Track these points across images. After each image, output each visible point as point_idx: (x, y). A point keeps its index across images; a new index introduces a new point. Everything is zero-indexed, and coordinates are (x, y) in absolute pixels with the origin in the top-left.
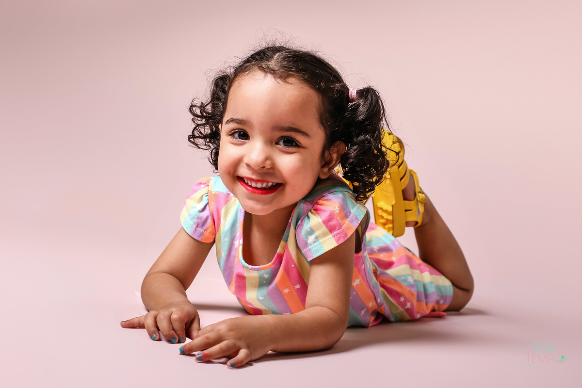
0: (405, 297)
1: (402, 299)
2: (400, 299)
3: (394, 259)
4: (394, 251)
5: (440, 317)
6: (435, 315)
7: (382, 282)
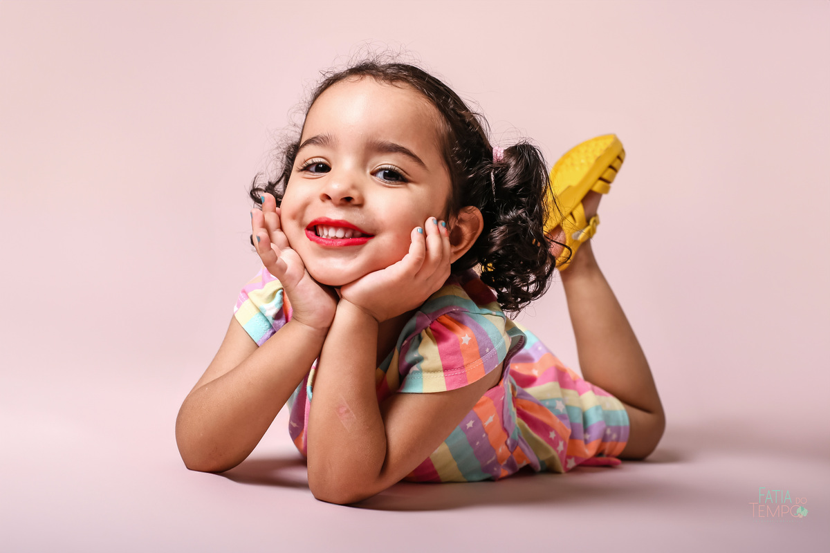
0: (556, 433)
1: (552, 435)
2: (549, 434)
3: (535, 373)
4: (536, 360)
5: (609, 466)
6: (601, 461)
7: (521, 408)
